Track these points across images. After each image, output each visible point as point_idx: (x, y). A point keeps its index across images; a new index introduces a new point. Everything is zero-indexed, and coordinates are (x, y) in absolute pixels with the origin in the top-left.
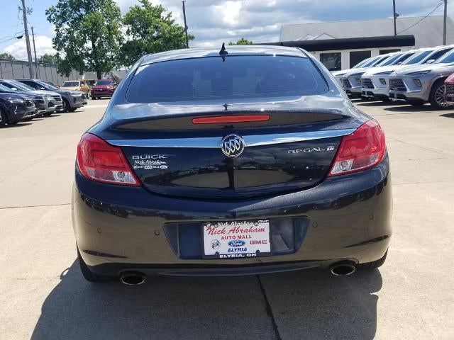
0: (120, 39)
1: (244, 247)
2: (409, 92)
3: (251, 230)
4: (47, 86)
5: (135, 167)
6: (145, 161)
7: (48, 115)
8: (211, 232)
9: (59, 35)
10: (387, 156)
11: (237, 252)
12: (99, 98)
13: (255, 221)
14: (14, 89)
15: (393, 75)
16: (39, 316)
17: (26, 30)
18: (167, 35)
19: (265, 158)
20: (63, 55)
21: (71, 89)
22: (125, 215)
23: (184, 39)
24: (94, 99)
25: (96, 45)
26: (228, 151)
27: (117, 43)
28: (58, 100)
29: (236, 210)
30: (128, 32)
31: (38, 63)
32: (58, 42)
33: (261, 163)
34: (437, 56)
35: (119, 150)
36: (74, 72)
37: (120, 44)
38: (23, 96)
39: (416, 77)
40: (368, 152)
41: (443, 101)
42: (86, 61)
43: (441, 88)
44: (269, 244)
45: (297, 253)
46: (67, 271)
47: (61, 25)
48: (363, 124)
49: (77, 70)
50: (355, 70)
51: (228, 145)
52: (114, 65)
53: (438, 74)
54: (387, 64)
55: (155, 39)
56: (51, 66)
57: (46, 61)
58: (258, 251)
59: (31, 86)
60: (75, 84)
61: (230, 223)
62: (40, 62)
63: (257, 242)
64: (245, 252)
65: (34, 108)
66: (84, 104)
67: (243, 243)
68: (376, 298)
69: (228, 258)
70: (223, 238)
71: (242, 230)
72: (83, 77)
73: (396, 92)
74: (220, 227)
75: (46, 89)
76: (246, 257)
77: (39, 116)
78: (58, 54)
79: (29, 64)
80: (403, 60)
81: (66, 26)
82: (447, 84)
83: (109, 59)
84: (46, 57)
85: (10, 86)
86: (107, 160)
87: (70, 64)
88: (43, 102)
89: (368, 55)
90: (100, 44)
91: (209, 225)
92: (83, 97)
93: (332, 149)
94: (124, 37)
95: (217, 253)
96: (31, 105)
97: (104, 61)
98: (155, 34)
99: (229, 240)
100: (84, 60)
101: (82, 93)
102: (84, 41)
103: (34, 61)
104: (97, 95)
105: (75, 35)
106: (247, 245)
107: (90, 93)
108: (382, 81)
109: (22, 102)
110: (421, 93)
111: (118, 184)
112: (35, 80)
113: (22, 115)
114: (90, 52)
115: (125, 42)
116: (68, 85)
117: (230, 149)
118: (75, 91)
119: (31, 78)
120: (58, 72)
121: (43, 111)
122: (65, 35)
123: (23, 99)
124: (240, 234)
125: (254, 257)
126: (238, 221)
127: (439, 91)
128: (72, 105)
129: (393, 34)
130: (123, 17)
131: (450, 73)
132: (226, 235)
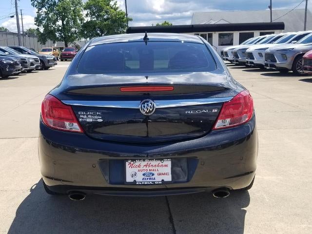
0: (82, 20)
1: (153, 177)
2: (278, 63)
3: (158, 166)
4: (30, 51)
5: (81, 120)
6: (87, 116)
7: (30, 71)
8: (131, 166)
9: (39, 16)
10: (254, 115)
11: (148, 180)
12: (66, 60)
13: (161, 160)
14: (6, 53)
15: (268, 51)
16: (14, 218)
17: (17, 12)
18: (114, 18)
19: (172, 115)
20: (42, 30)
21: (46, 54)
22: (74, 151)
23: (125, 21)
24: (62, 60)
25: (65, 23)
26: (144, 111)
27: (79, 22)
28: (37, 61)
29: (148, 152)
30: (87, 15)
31: (24, 34)
32: (38, 21)
33: (170, 118)
34: (298, 38)
35: (70, 107)
36: (49, 42)
37: (81, 23)
38: (13, 58)
39: (284, 53)
40: (241, 114)
41: (301, 70)
42: (57, 34)
43: (300, 61)
44: (170, 175)
45: (190, 182)
46: (35, 186)
47: (40, 9)
48: (239, 94)
49: (51, 40)
50: (242, 46)
51: (144, 106)
52: (77, 37)
53: (298, 51)
54: (264, 42)
55: (106, 20)
56: (34, 36)
57: (30, 33)
58: (163, 180)
59: (19, 51)
60: (49, 50)
61: (144, 160)
62: (26, 33)
63: (162, 174)
64: (154, 181)
65: (20, 67)
66: (55, 64)
67: (153, 175)
68: (245, 211)
69: (142, 185)
70: (139, 171)
71: (152, 165)
72: (56, 45)
73: (269, 63)
74: (138, 163)
75: (29, 54)
76: (155, 184)
77: (23, 72)
78: (38, 29)
79: (18, 35)
80: (275, 40)
81: (44, 9)
82: (305, 58)
83: (73, 33)
84: (30, 30)
85: (4, 51)
86: (62, 112)
87: (46, 36)
88: (26, 63)
89: (252, 35)
90: (68, 22)
91: (129, 161)
92: (54, 60)
93: (216, 111)
94: (84, 18)
95: (135, 181)
96: (18, 65)
97: (70, 34)
98: (105, 17)
99: (143, 172)
100: (56, 33)
101: (54, 57)
102: (57, 20)
103: (22, 33)
104: (64, 58)
105: (50, 16)
106: (155, 176)
107: (59, 57)
108: (260, 55)
109: (12, 62)
110: (286, 64)
111: (69, 131)
112: (21, 47)
113: (12, 71)
114: (60, 28)
115: (85, 22)
116: (44, 50)
117: (146, 110)
118: (49, 55)
119: (19, 45)
120: (38, 41)
121: (26, 68)
122: (44, 16)
123: (13, 61)
124: (151, 168)
125: (160, 184)
126: (149, 160)
127: (299, 63)
128: (47, 65)
129: (269, 21)
130: (84, 4)
131: (307, 51)
132: (141, 168)
